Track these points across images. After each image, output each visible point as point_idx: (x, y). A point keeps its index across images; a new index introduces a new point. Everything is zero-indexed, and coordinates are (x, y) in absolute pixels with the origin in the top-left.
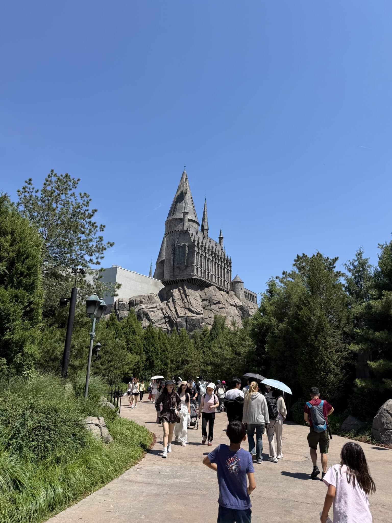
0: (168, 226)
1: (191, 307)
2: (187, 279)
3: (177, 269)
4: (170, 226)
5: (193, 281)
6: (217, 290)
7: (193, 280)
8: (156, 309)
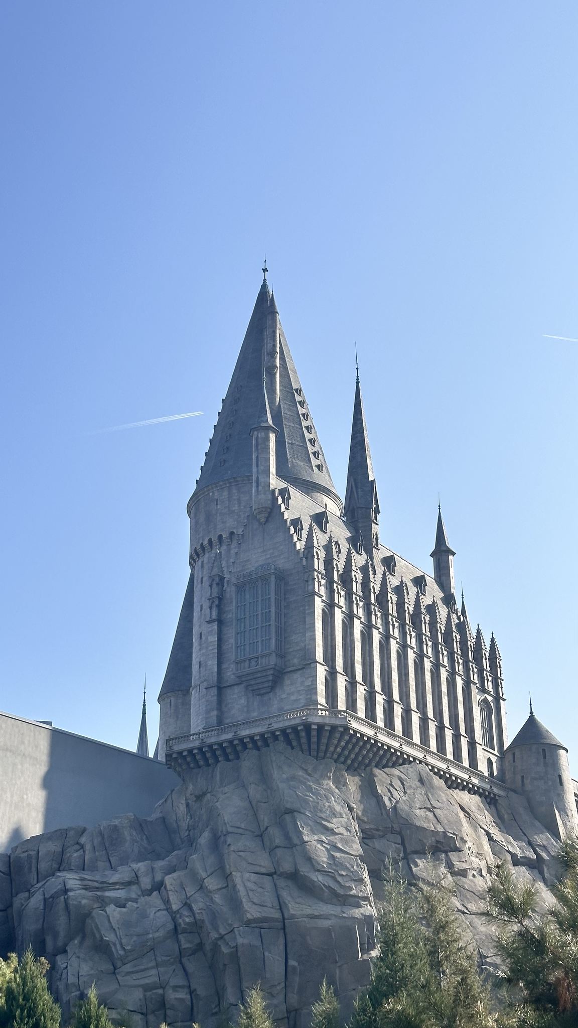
0: (202, 518)
1: (304, 870)
2: (283, 731)
3: (236, 689)
4: (209, 518)
5: (314, 740)
6: (439, 782)
7: (314, 733)
8: (134, 891)
